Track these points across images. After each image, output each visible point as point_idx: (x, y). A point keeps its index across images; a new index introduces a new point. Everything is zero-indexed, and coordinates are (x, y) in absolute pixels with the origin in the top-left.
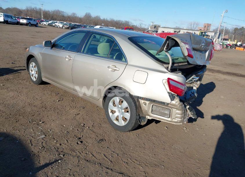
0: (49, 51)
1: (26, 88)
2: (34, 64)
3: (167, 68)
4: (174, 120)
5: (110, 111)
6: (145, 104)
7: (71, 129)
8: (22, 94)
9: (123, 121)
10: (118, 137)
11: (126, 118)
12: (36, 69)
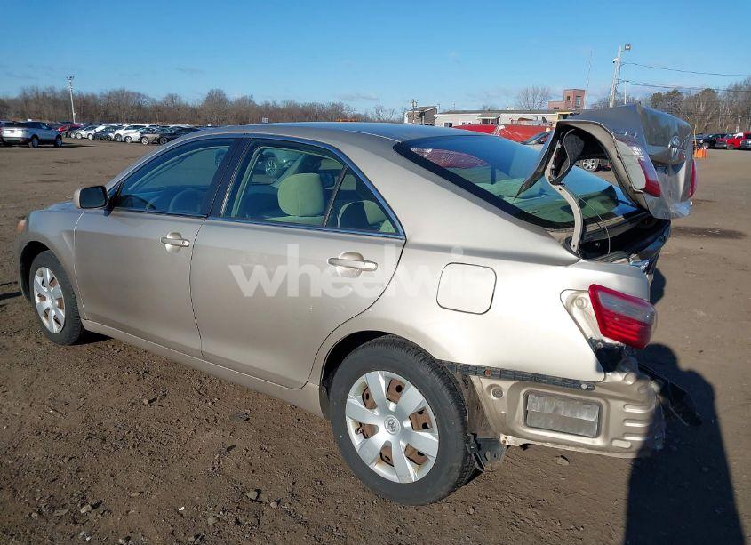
0: (97, 222)
1: (25, 365)
2: (48, 274)
3: (567, 244)
4: (616, 443)
5: (351, 428)
6: (498, 393)
7: (211, 521)
8: (10, 393)
9: (409, 464)
10: (400, 530)
11: (423, 451)
12: (58, 290)
